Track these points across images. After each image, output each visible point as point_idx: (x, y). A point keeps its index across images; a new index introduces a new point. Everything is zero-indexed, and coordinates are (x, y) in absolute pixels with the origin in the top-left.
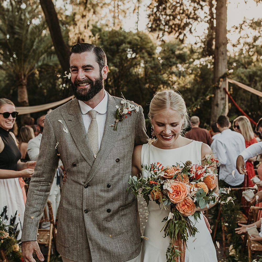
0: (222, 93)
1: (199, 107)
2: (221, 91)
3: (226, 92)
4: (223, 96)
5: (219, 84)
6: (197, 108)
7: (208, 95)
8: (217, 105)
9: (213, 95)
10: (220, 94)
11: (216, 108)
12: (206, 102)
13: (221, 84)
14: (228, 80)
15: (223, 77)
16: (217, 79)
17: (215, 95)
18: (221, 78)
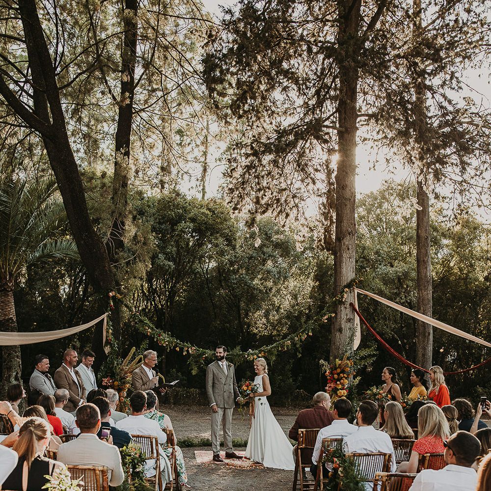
0: (348, 311)
1: (311, 334)
2: (346, 308)
3: (354, 309)
4: (350, 316)
5: (342, 297)
6: (307, 334)
7: (325, 315)
8: (340, 330)
9: (333, 315)
10: (344, 313)
11: (338, 334)
12: (322, 326)
13: (345, 296)
14: (356, 291)
15: (350, 285)
16: (339, 289)
17: (336, 314)
18: (345, 287)
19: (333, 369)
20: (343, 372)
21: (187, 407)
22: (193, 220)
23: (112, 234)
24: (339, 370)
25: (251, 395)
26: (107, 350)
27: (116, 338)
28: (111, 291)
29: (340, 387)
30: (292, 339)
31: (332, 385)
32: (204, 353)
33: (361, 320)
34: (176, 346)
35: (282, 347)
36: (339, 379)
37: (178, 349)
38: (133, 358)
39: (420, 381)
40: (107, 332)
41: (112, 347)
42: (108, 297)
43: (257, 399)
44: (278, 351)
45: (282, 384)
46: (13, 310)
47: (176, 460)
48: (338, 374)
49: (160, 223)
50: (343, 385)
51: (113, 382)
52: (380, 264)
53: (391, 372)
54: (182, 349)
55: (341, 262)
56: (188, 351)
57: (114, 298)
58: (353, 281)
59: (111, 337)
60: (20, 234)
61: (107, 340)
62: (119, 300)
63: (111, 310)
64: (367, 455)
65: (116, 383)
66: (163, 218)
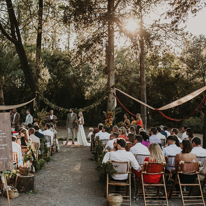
0: (112, 95)
3: (114, 95)
4: (113, 97)
5: (110, 91)
6: (99, 103)
7: (105, 97)
10: (111, 96)
11: (109, 103)
12: (104, 100)
13: (111, 90)
14: (115, 89)
15: (113, 87)
16: (109, 88)
17: (108, 96)
18: (111, 87)
19: (108, 114)
20: (111, 115)
21: (62, 127)
22: (63, 60)
23: (36, 73)
24: (109, 115)
25: (78, 124)
26: (35, 110)
27: (38, 106)
28: (36, 91)
29: (110, 120)
30: (94, 105)
31: (107, 120)
32: (65, 110)
33: (116, 99)
34: (56, 108)
35: (91, 107)
36: (110, 118)
37: (57, 109)
38: (43, 112)
39: (134, 119)
40: (35, 104)
41: (36, 109)
42: (35, 93)
43: (79, 125)
44: (89, 109)
45: (97, 118)
46: (3, 95)
47: (56, 143)
48: (109, 116)
49: (52, 62)
50: (111, 120)
51: (37, 120)
52: (133, 73)
53: (127, 115)
54: (58, 109)
55: (110, 79)
56: (60, 109)
57: (37, 93)
58: (114, 85)
59: (36, 106)
60: (5, 69)
61: (35, 106)
62: (39, 94)
63: (36, 97)
64: (105, 140)
65: (38, 120)
66: (53, 60)
